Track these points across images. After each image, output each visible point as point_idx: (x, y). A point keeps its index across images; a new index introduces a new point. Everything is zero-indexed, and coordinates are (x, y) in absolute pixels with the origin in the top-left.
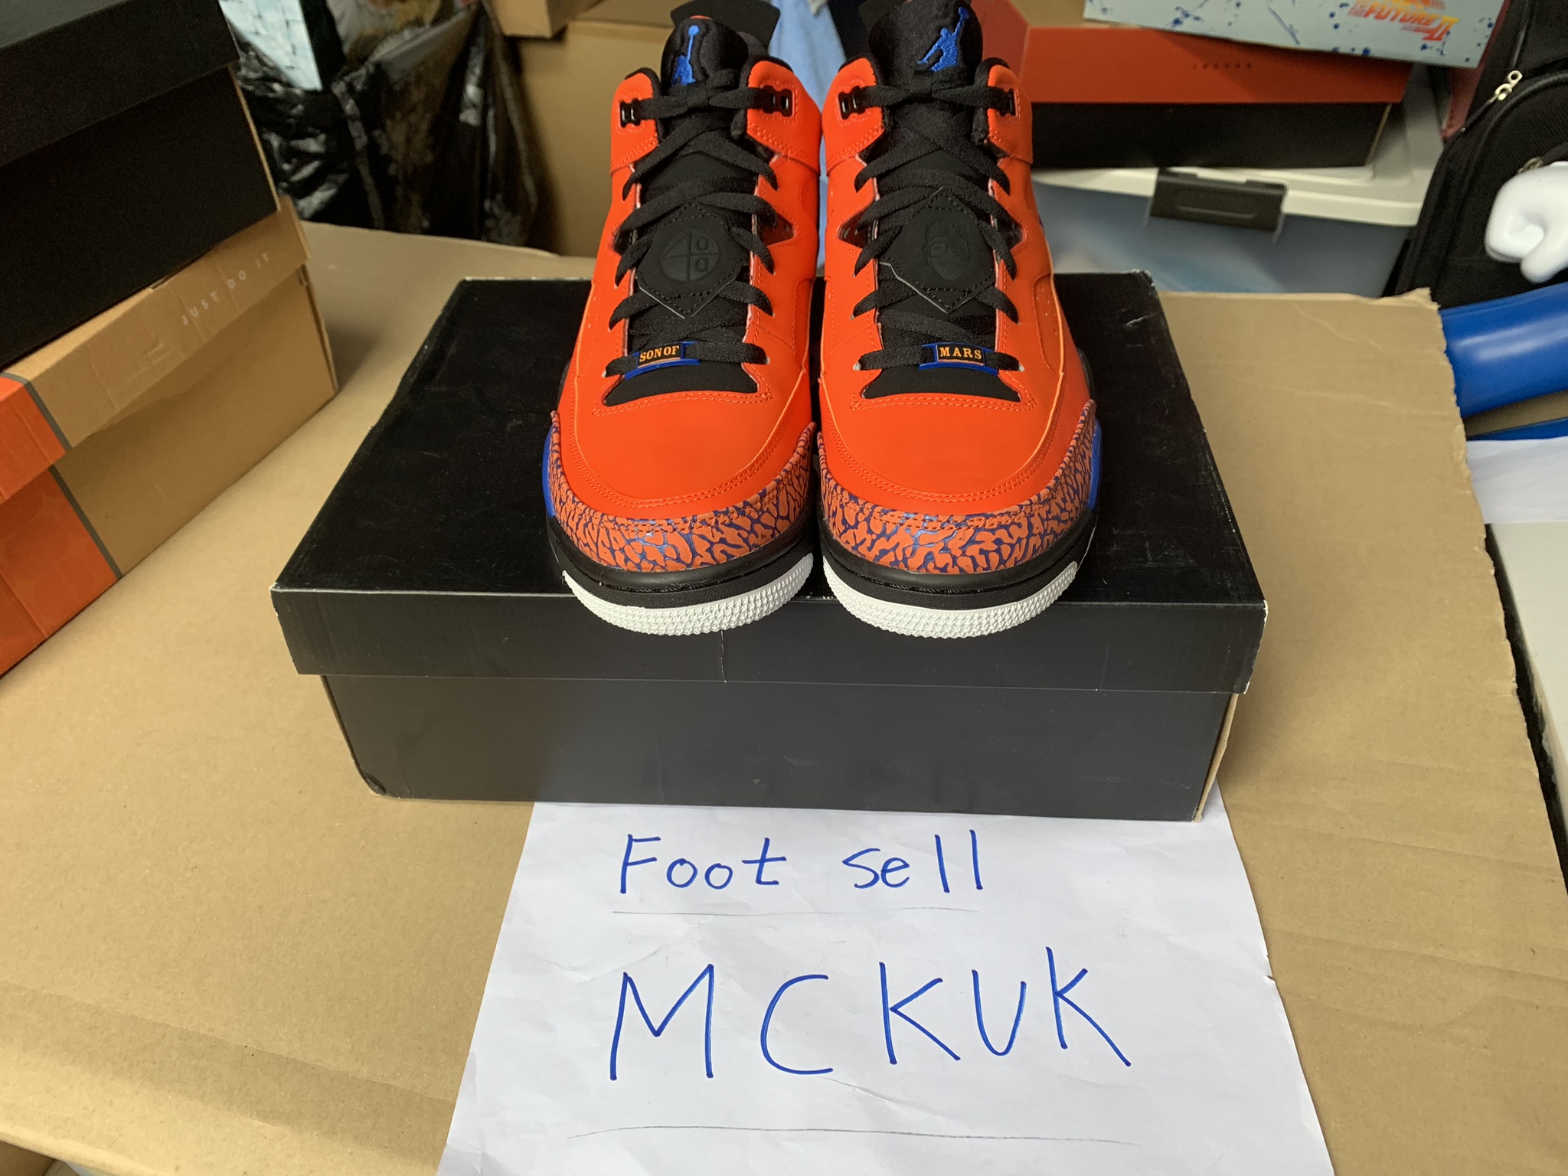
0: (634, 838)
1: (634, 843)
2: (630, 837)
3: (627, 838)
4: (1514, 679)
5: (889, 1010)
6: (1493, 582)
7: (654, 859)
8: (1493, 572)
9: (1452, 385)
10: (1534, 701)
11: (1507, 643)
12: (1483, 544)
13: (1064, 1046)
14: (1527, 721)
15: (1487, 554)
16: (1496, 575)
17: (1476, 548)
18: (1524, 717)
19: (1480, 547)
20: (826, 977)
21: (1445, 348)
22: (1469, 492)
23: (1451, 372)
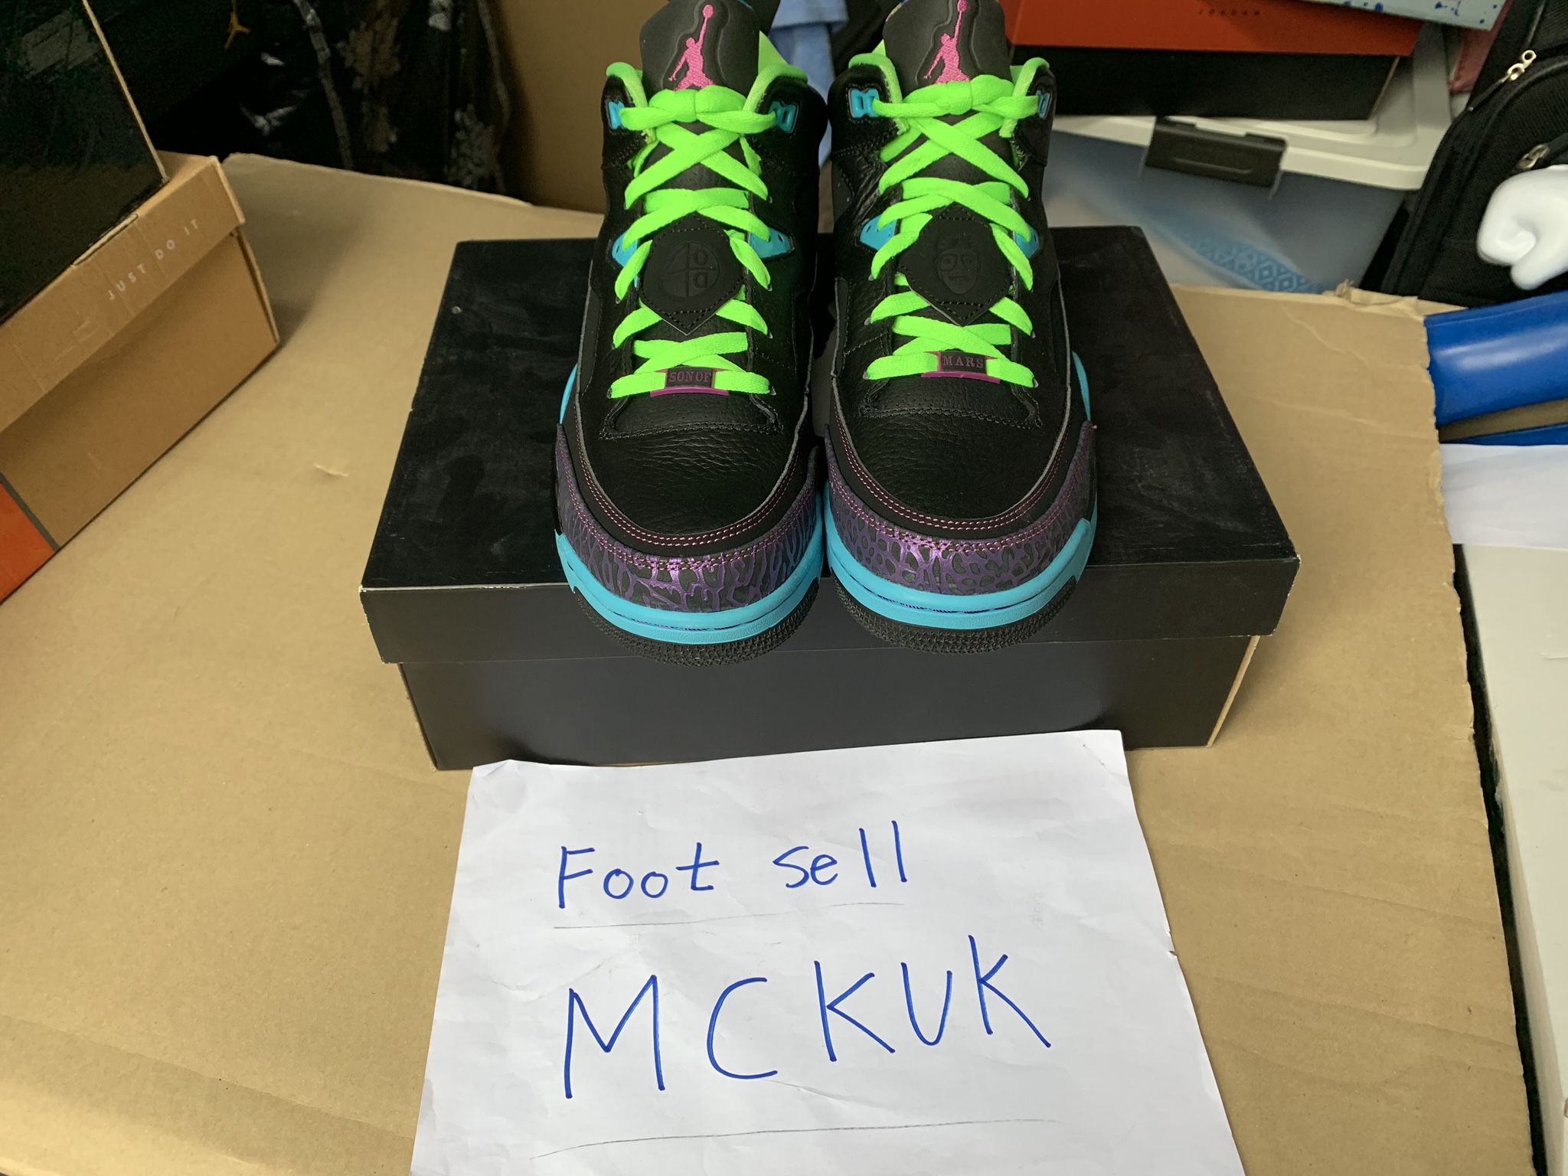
0: (568, 850)
1: (568, 855)
2: (564, 849)
3: (561, 851)
4: (1472, 725)
5: (828, 1008)
6: (1458, 620)
7: (589, 871)
8: (1459, 609)
9: (1433, 406)
10: (1490, 749)
11: (1468, 686)
12: (1451, 579)
13: (989, 1032)
14: (1481, 768)
15: (1455, 590)
16: (1462, 613)
17: (1445, 584)
18: (1478, 765)
19: (1448, 584)
20: (764, 980)
21: (1428, 365)
22: (1441, 523)
23: (1433, 391)
